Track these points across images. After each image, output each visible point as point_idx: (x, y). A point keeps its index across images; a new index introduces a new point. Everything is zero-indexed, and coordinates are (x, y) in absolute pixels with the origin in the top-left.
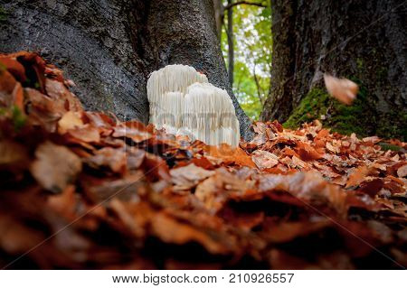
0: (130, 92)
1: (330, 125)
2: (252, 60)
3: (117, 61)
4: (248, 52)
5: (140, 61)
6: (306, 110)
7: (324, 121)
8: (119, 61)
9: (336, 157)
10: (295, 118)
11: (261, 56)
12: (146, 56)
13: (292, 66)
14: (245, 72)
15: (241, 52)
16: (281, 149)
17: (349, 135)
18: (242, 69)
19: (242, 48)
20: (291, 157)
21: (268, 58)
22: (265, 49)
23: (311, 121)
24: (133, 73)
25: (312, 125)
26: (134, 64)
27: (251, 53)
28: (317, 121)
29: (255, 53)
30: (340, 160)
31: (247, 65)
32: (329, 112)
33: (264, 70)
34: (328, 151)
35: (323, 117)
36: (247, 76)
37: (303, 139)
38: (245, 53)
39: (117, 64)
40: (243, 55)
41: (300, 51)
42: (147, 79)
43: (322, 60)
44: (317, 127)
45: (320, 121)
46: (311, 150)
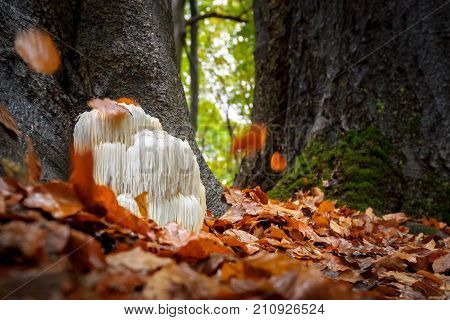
0: (49, 142)
1: (336, 195)
2: (224, 98)
3: (31, 97)
4: (219, 86)
5: (65, 97)
7: (327, 188)
8: (35, 96)
9: (344, 242)
10: (286, 184)
11: (238, 93)
12: (73, 90)
13: (283, 107)
14: (214, 117)
15: (208, 86)
16: (265, 228)
17: (364, 211)
18: (210, 111)
19: (212, 80)
21: (247, 95)
22: (244, 83)
23: (308, 189)
24: (54, 115)
25: (310, 195)
26: (56, 102)
27: (223, 88)
28: (317, 189)
29: (229, 89)
30: (350, 245)
31: (217, 106)
32: (335, 177)
33: (242, 114)
34: (332, 233)
35: (325, 183)
36: (217, 122)
37: (297, 214)
38: (214, 88)
39: (31, 101)
40: (211, 91)
41: (295, 88)
42: (74, 123)
43: (326, 100)
44: (316, 198)
45: (322, 188)
46: (307, 231)
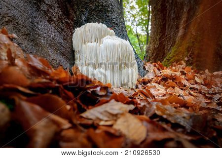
0: (61, 43)
1: (191, 64)
2: (135, 24)
3: (50, 21)
4: (132, 18)
5: (67, 20)
6: (174, 55)
7: (187, 61)
8: (52, 20)
10: (168, 60)
11: (140, 21)
12: (71, 17)
13: (164, 25)
14: (131, 31)
15: (128, 19)
16: (166, 82)
17: (204, 71)
18: (129, 29)
19: (129, 16)
20: (174, 88)
21: (144, 22)
22: (143, 17)
23: (178, 61)
24: (62, 30)
25: (179, 64)
26: (63, 23)
27: (134, 19)
28: (183, 62)
29: (136, 20)
30: (206, 89)
31: (132, 27)
32: (190, 56)
33: (143, 30)
34: (196, 83)
35: (186, 59)
36: (132, 34)
37: (178, 74)
38: (131, 20)
39: (50, 23)
40: (129, 20)
41: (169, 16)
42: (72, 34)
43: (184, 21)
44: (182, 66)
45: (184, 61)
46: (185, 82)
